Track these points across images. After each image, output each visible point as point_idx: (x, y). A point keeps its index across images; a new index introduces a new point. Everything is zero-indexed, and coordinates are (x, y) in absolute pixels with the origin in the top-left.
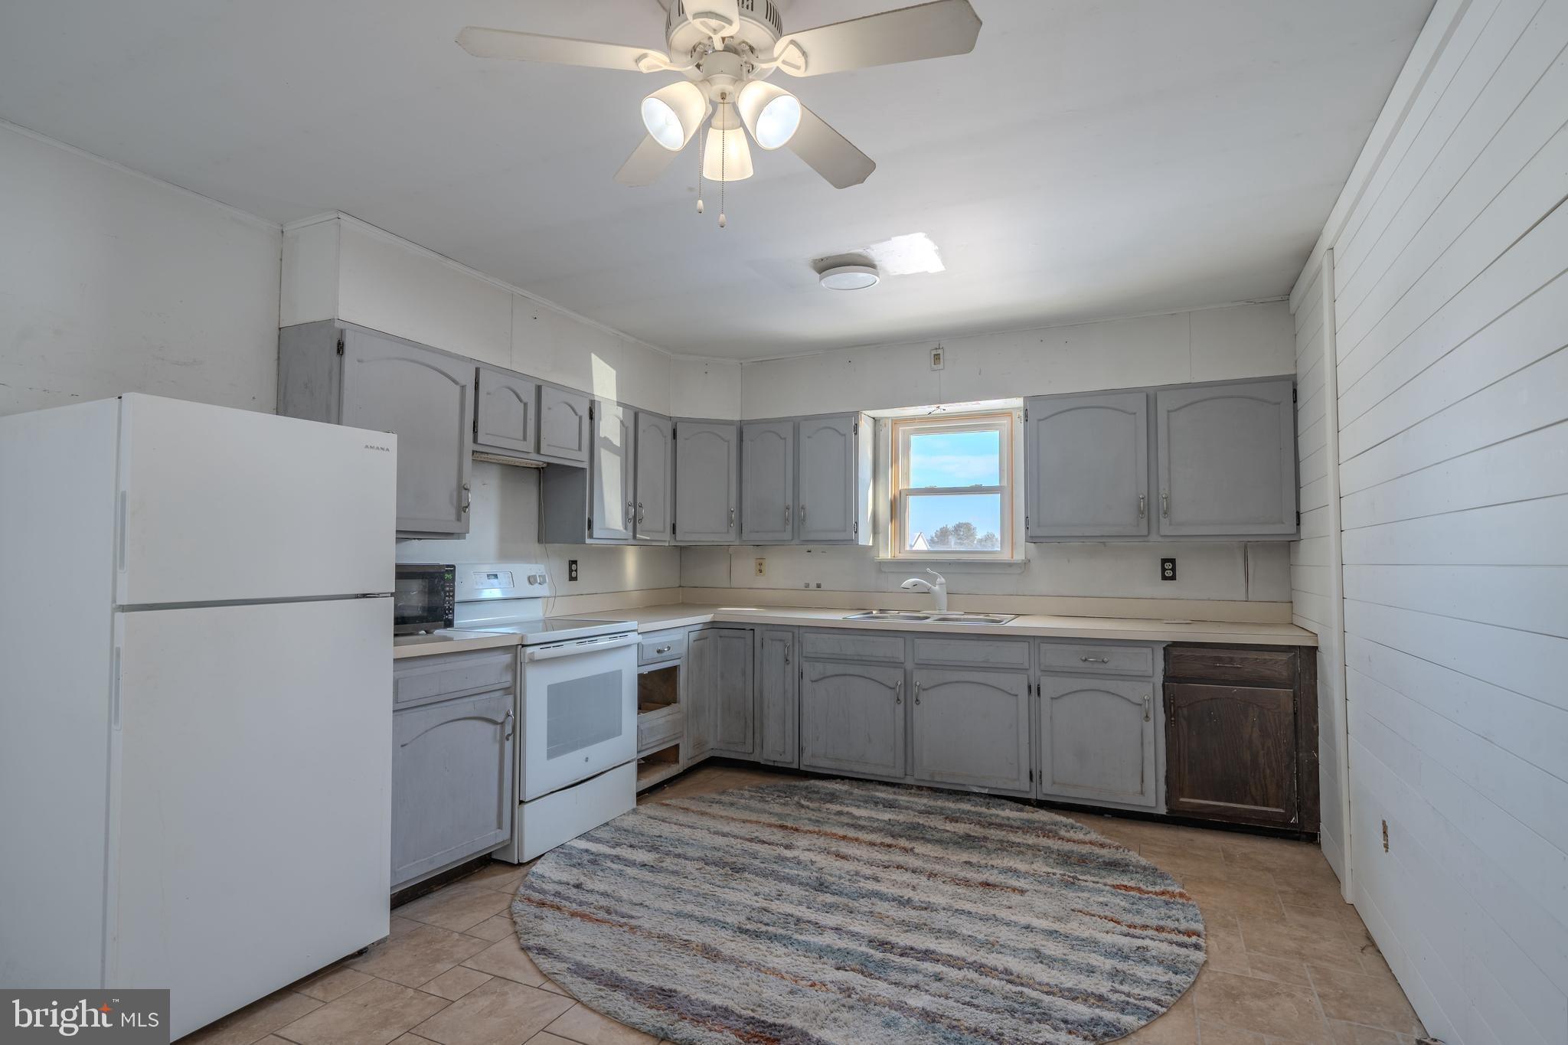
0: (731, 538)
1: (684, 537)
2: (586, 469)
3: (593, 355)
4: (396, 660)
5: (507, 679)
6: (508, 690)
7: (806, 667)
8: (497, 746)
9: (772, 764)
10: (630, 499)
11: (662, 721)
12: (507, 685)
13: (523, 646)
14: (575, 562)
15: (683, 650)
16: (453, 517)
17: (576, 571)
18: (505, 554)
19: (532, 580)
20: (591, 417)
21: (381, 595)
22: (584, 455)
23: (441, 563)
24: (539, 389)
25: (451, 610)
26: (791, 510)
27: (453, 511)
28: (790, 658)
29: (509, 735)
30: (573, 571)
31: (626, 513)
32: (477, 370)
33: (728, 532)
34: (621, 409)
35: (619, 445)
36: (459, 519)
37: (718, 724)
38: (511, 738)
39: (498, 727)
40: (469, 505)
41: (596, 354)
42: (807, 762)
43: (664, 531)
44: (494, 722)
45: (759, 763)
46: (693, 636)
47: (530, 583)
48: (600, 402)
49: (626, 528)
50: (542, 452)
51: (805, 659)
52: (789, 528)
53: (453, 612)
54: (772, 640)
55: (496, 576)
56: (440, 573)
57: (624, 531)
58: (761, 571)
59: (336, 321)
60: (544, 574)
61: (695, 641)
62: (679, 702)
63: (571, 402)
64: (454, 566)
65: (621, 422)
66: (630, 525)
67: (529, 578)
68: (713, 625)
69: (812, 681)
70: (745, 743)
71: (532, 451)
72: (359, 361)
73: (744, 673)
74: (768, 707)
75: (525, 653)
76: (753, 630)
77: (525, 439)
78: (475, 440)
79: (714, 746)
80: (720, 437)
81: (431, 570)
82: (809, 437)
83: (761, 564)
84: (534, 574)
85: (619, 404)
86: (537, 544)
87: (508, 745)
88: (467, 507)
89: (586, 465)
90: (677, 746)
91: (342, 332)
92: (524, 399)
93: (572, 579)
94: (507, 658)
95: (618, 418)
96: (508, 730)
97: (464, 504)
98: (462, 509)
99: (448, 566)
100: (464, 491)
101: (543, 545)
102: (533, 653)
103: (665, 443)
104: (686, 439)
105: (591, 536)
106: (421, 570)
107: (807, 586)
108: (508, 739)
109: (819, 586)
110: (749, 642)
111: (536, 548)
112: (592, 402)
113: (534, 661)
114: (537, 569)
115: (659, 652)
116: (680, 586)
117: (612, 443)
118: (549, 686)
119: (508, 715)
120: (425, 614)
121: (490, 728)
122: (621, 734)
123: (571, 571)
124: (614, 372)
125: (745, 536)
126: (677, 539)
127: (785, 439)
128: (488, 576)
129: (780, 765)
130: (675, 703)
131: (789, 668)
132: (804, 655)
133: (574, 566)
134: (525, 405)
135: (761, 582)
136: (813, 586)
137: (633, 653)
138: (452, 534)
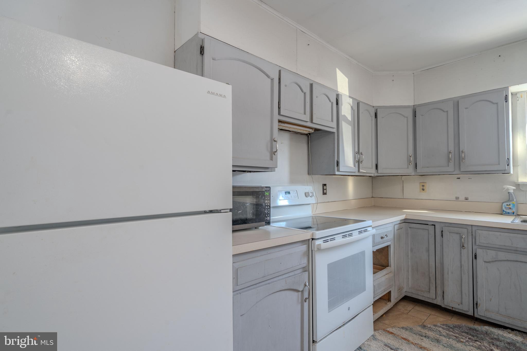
0: (410, 170)
1: (381, 171)
2: (335, 132)
3: (337, 69)
4: (234, 256)
5: (305, 261)
6: (305, 269)
7: (480, 252)
8: (299, 307)
9: (451, 309)
10: (357, 150)
11: (383, 279)
12: (305, 265)
13: (313, 239)
14: (325, 185)
15: (391, 236)
16: (268, 158)
17: (326, 189)
18: (293, 181)
19: (307, 194)
20: (337, 104)
21: (222, 211)
22: (334, 125)
23: (262, 186)
24: (311, 85)
25: (269, 214)
26: (453, 153)
27: (268, 154)
28: (466, 245)
29: (306, 298)
30: (324, 189)
31: (355, 158)
32: (280, 71)
33: (408, 168)
34: (351, 100)
35: (350, 120)
36: (271, 159)
37: (410, 278)
38: (307, 300)
39: (300, 293)
40: (277, 150)
41: (337, 68)
42: (481, 313)
43: (372, 168)
44: (297, 291)
45: (441, 306)
46: (396, 227)
47: (306, 196)
48: (341, 95)
49: (355, 166)
50: (314, 122)
51: (477, 247)
52: (452, 164)
53: (270, 216)
54: (450, 232)
55: (289, 193)
56: (262, 191)
57: (354, 167)
58: (423, 190)
59: (200, 34)
60: (312, 191)
61: (397, 230)
62: (390, 266)
63: (327, 94)
64: (269, 187)
65: (352, 107)
66: (357, 164)
67: (305, 194)
68: (406, 221)
69: (485, 262)
70: (429, 292)
71: (309, 121)
72: (213, 59)
73: (428, 251)
74: (448, 274)
75: (314, 244)
76: (435, 225)
77: (305, 113)
78: (279, 114)
79: (407, 290)
80: (402, 115)
81: (257, 190)
82: (466, 108)
83: (423, 186)
84: (308, 191)
85: (350, 97)
86: (307, 175)
87: (306, 305)
88: (276, 152)
89: (335, 130)
90: (390, 293)
91: (203, 40)
92: (304, 91)
93: (324, 194)
94: (304, 248)
95: (350, 104)
96: (306, 295)
97: (274, 150)
98: (273, 153)
99: (266, 187)
100: (274, 142)
101: (310, 176)
102: (320, 245)
103: (372, 120)
104: (383, 118)
105: (338, 170)
106: (252, 190)
107: (457, 198)
108: (306, 301)
109: (466, 199)
110: (432, 232)
111: (307, 177)
112: (338, 95)
113: (319, 249)
114: (309, 188)
115: (382, 238)
116: (372, 197)
117: (347, 118)
118: (329, 265)
119: (305, 285)
120: (254, 218)
121: (296, 294)
122: (365, 290)
123: (323, 189)
124: (347, 79)
125: (419, 170)
126: (379, 172)
127: (447, 112)
128: (286, 192)
129: (457, 310)
130: (388, 266)
131: (464, 251)
132: (477, 243)
133: (325, 187)
134: (305, 93)
135: (424, 195)
136: (462, 198)
137: (370, 240)
138: (267, 168)
